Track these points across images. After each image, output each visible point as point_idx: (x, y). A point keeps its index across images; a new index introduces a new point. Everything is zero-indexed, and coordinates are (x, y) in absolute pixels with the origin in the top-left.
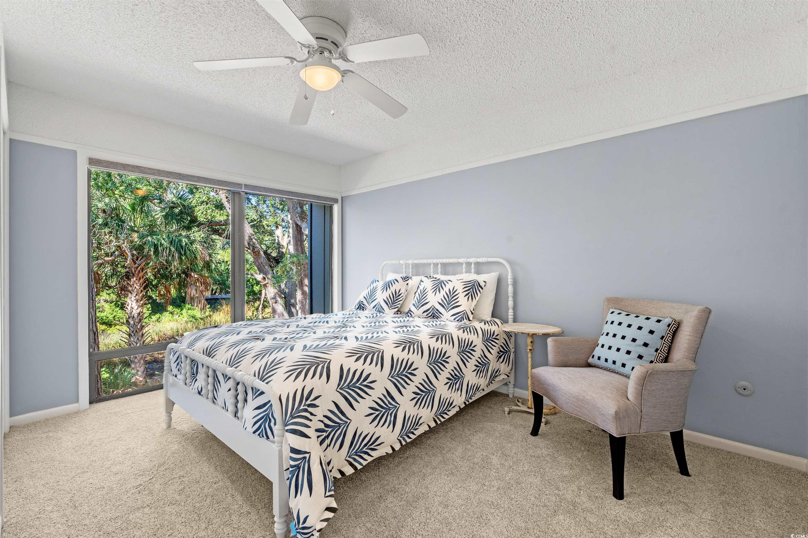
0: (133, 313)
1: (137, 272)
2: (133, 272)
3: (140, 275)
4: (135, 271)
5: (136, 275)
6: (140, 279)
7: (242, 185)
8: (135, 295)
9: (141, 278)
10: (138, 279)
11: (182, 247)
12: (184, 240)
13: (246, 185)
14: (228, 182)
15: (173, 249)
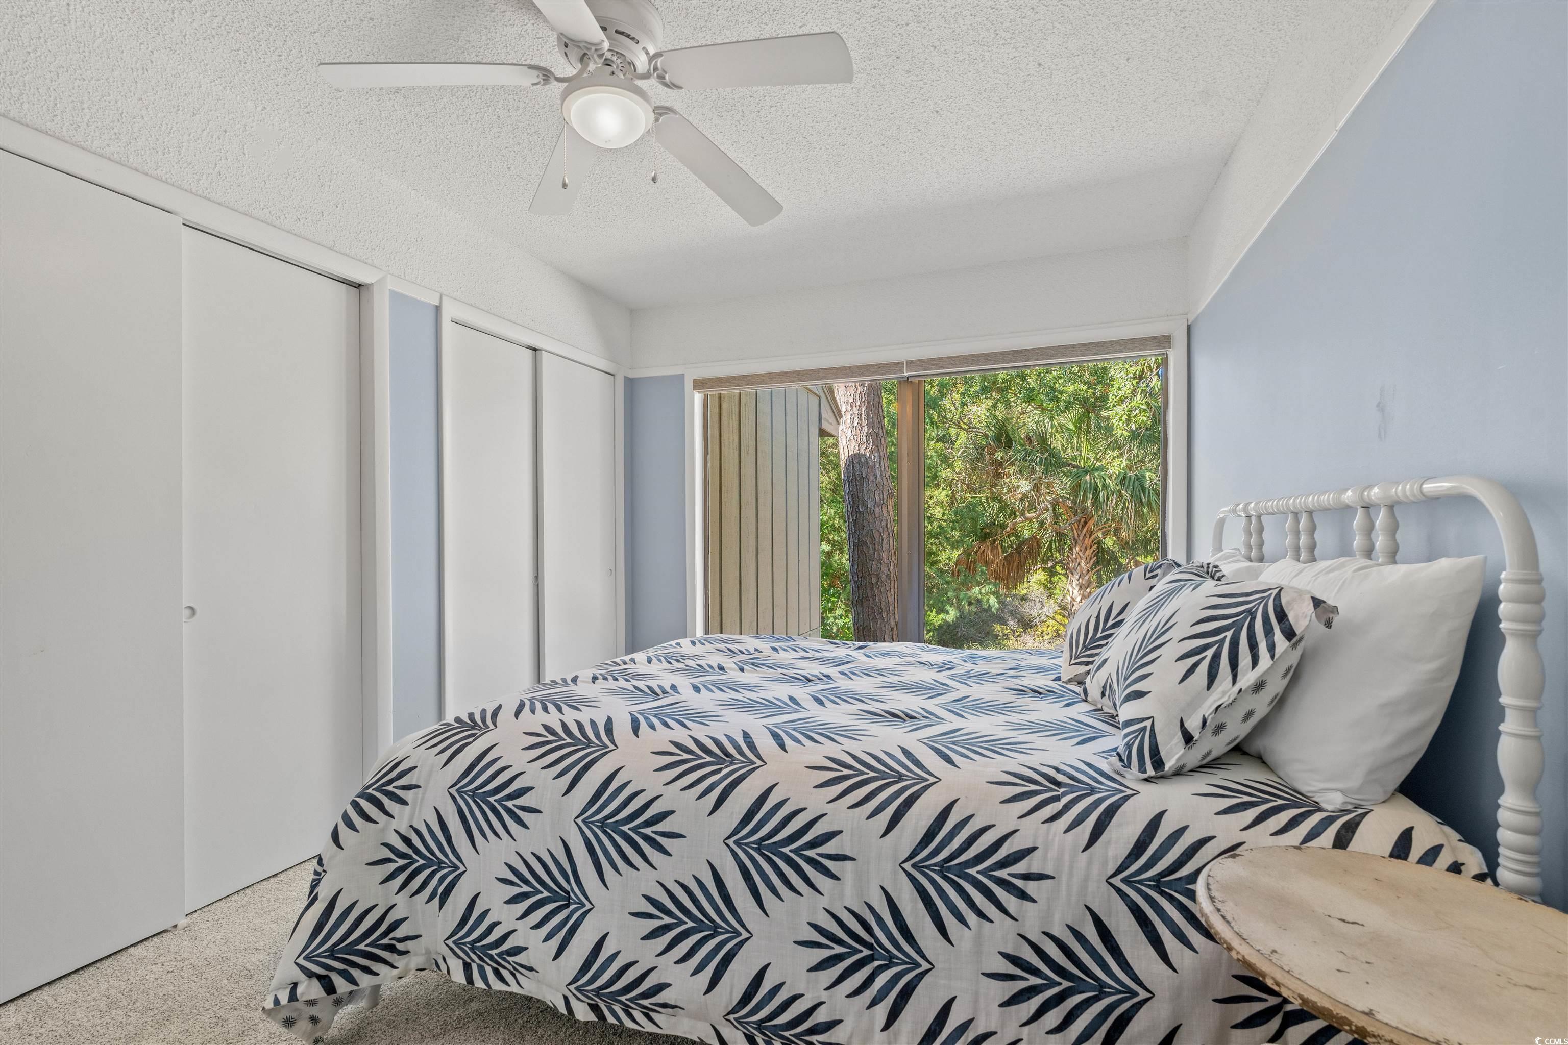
0: (1074, 608)
1: (1081, 538)
2: (1076, 537)
3: (1086, 542)
4: (1079, 536)
5: (1079, 542)
6: (1086, 549)
7: (902, 363)
8: (1077, 577)
9: (1088, 548)
10: (1083, 549)
11: (1143, 489)
12: (1148, 474)
13: (911, 364)
14: (877, 365)
15: (1126, 495)
